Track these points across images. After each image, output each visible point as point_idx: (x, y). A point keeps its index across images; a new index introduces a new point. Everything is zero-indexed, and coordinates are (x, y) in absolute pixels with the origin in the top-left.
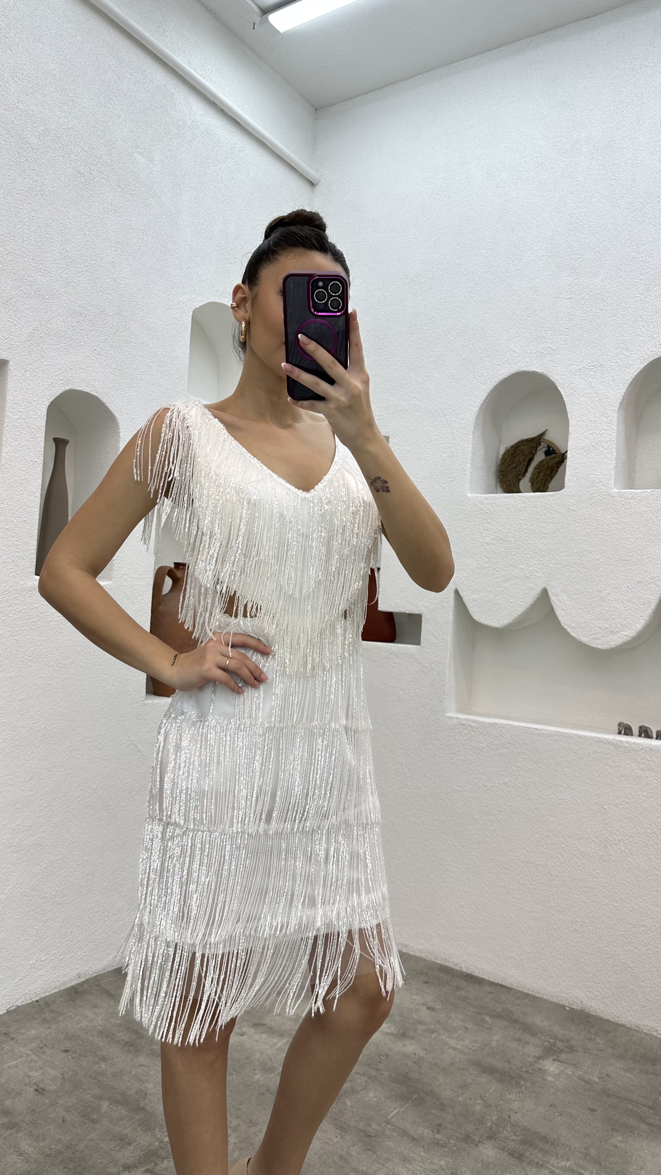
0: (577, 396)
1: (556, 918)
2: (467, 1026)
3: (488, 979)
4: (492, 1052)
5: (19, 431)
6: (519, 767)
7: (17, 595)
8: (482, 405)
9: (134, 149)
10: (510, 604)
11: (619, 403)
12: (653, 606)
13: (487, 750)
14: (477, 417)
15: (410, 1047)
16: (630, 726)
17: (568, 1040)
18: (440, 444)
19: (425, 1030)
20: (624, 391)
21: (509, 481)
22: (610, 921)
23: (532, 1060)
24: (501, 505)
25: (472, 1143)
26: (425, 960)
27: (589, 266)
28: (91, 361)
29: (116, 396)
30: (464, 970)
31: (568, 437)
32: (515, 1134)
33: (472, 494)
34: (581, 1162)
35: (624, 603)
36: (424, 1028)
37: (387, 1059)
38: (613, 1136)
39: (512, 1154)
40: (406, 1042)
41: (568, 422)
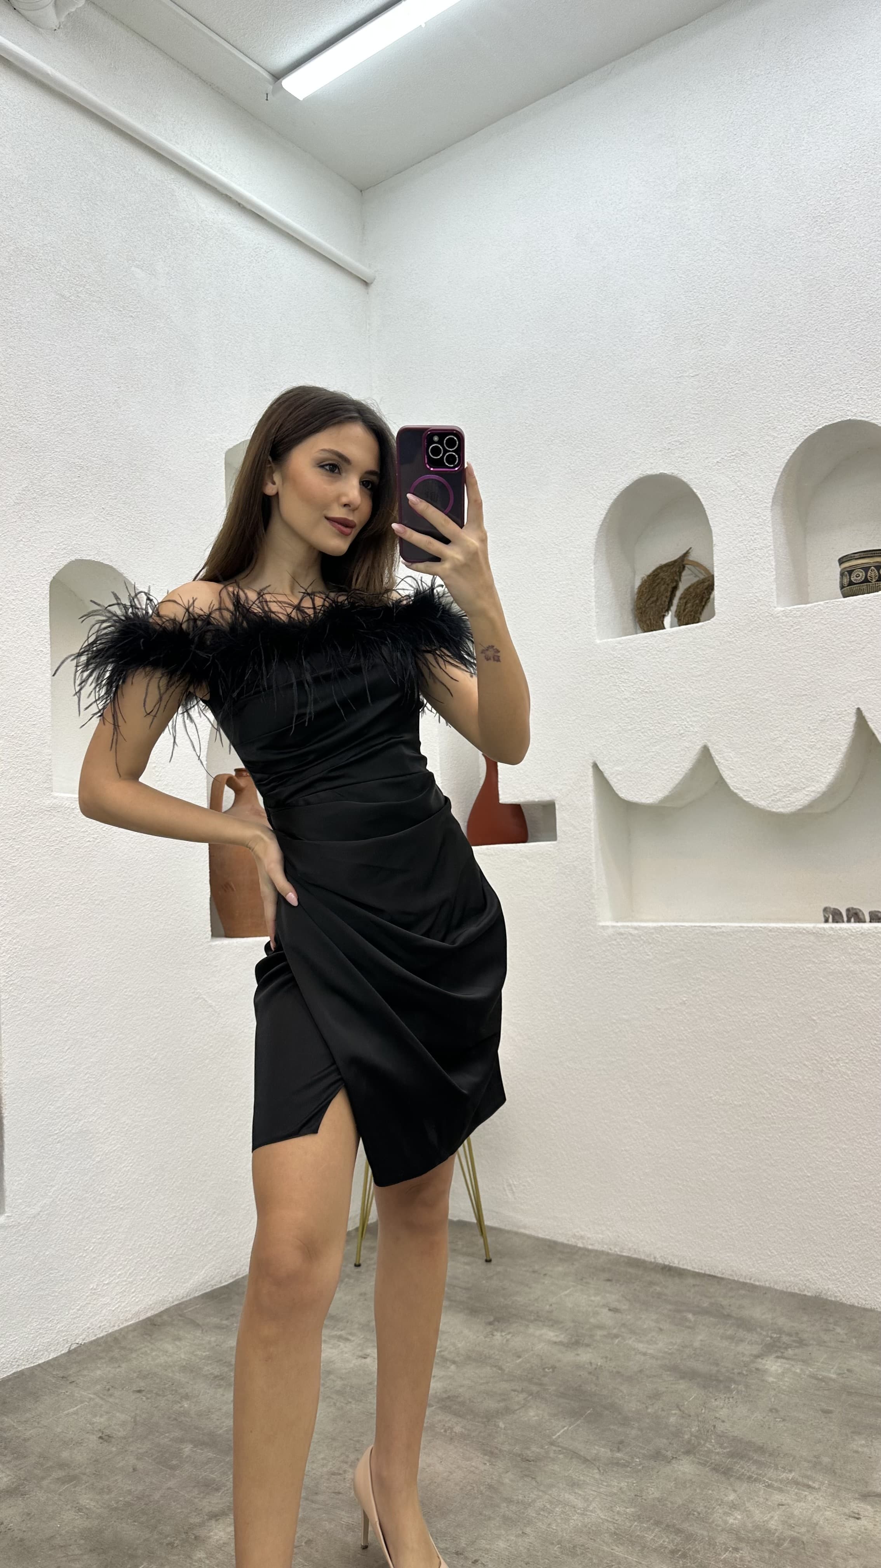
0: (719, 497)
1: (770, 1175)
2: (661, 1327)
3: (692, 1269)
4: (694, 1354)
5: (15, 615)
6: (698, 979)
8: (601, 525)
9: (130, 262)
10: (663, 772)
11: (771, 497)
13: (655, 963)
14: (596, 542)
15: (585, 1356)
16: (838, 911)
17: (797, 1334)
18: (556, 582)
19: (605, 1336)
20: (776, 481)
21: (650, 619)
23: (748, 1359)
24: (641, 648)
25: (663, 1460)
26: (609, 1254)
27: (715, 332)
29: (135, 565)
30: (660, 1261)
31: (712, 551)
32: (721, 1446)
33: (601, 640)
34: (809, 1473)
35: (806, 751)
36: (605, 1333)
37: (553, 1371)
38: (854, 1440)
39: (716, 1469)
40: (580, 1351)
41: (711, 531)
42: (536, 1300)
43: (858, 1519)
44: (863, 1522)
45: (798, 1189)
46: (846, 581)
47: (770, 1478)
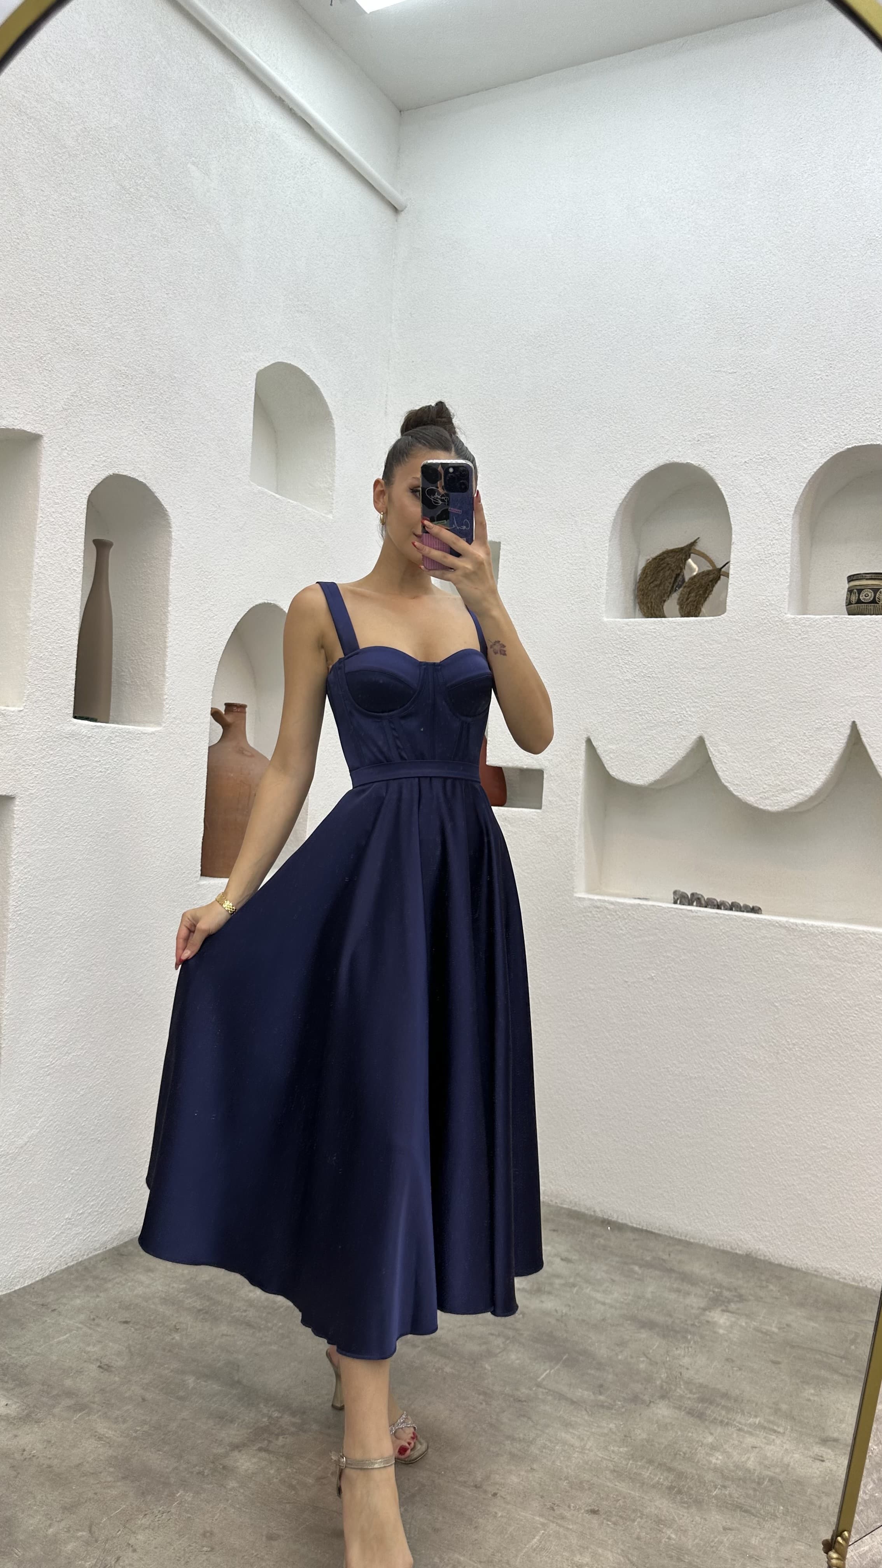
2: (613, 1278)
4: (648, 1305)
6: (668, 957)
8: (621, 504)
10: (657, 756)
11: (794, 506)
13: (628, 938)
14: (614, 520)
15: (549, 1303)
17: (735, 1289)
18: (568, 553)
19: (563, 1285)
21: (651, 603)
22: (783, 1143)
23: (697, 1312)
24: (645, 634)
25: (642, 1404)
28: (139, 437)
31: (730, 548)
32: (691, 1392)
33: (608, 618)
35: (799, 755)
37: (523, 1317)
38: (804, 1389)
39: (690, 1413)
40: (543, 1295)
41: (731, 528)
44: (828, 1464)
46: (854, 598)
47: (740, 1423)
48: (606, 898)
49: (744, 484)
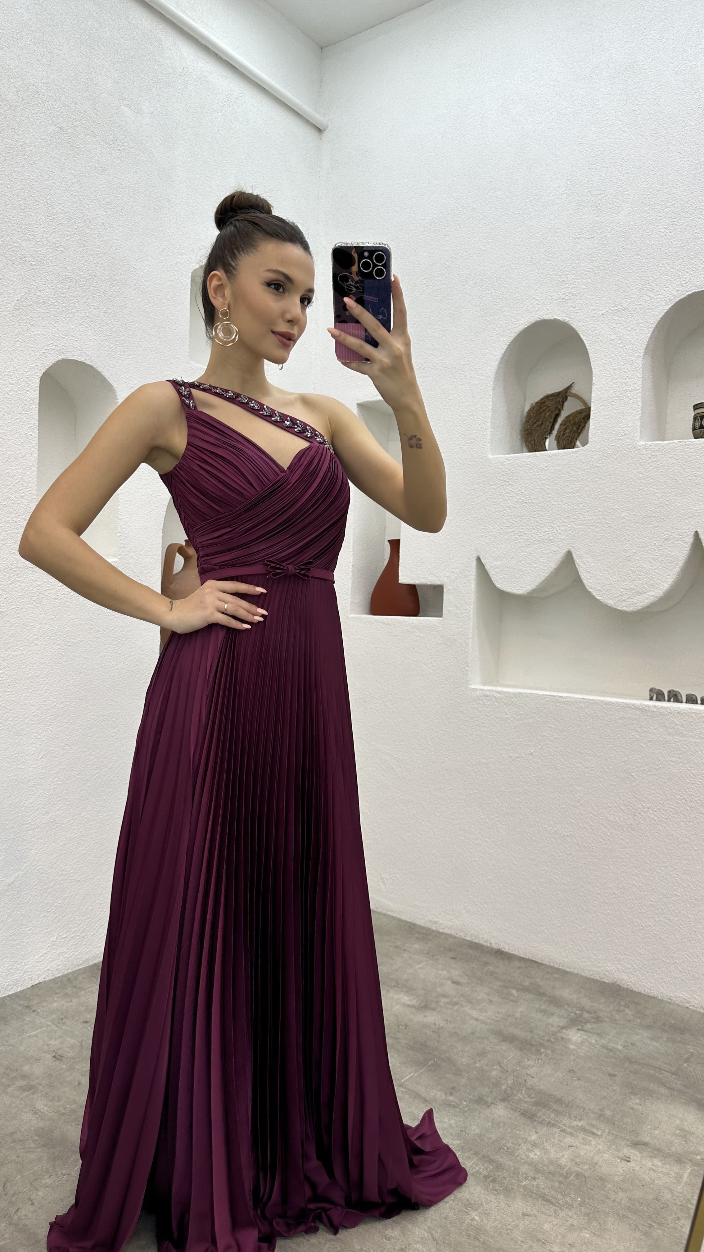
0: (601, 343)
1: (585, 890)
2: (491, 998)
3: (518, 955)
4: (515, 1022)
5: (11, 404)
6: (544, 736)
7: (18, 572)
8: (501, 359)
9: (121, 101)
10: (533, 570)
11: (644, 348)
12: (681, 564)
13: (512, 721)
14: (496, 372)
15: (431, 1018)
16: (662, 691)
17: (595, 1012)
18: (459, 402)
19: (447, 1003)
20: (649, 335)
21: (534, 440)
22: (640, 891)
23: (555, 1030)
24: (522, 465)
25: (484, 1105)
26: (455, 937)
27: (610, 202)
28: (84, 329)
29: (112, 365)
30: (495, 946)
31: (592, 388)
32: (530, 1096)
33: (493, 455)
34: (594, 1122)
35: (651, 562)
36: (447, 1000)
37: (406, 1028)
38: (631, 1099)
39: (524, 1114)
40: (428, 1013)
41: (591, 371)
42: (397, 970)
43: (628, 1161)
44: (632, 1164)
45: (606, 903)
46: (698, 425)
47: (564, 1125)
48: (494, 688)
49: (602, 333)
